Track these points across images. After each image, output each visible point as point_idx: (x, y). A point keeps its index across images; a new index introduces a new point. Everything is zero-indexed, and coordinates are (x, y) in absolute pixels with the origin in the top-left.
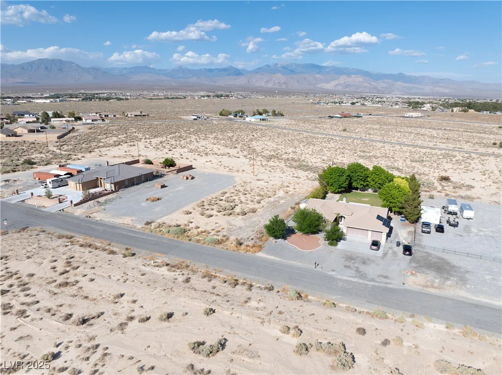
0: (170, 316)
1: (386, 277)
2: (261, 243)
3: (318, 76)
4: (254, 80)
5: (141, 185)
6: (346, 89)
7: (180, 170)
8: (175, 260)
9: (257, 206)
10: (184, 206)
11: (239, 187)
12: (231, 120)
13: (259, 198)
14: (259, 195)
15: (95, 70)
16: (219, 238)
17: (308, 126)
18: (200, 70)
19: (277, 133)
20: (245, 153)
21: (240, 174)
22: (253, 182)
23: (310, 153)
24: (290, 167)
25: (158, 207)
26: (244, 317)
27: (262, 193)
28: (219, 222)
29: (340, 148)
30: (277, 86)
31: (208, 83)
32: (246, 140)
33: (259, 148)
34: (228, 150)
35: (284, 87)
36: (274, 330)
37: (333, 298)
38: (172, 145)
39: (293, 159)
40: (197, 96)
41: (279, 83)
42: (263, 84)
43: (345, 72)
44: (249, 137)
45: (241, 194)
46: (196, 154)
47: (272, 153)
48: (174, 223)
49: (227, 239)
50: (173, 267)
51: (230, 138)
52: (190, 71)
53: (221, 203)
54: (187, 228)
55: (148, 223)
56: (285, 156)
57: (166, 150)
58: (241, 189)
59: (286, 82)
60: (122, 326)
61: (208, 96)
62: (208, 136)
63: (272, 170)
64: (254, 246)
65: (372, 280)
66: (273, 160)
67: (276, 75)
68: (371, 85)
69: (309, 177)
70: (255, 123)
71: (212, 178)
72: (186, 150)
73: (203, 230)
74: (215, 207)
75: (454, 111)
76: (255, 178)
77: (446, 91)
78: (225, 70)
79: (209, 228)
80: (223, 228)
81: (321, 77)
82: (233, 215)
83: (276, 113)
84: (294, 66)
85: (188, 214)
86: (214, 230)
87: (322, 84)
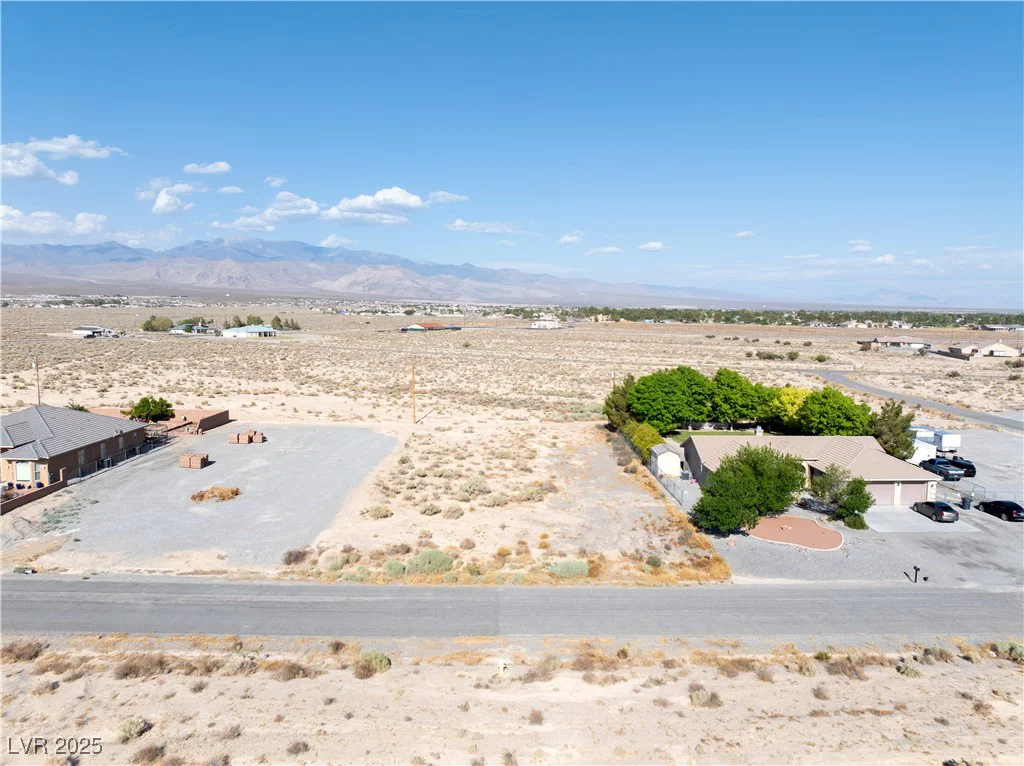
2: (705, 553)
3: (312, 265)
4: (172, 272)
5: (124, 467)
6: (372, 292)
9: (535, 477)
22: (436, 434)
30: (227, 285)
31: (55, 277)
35: (242, 286)
40: (37, 302)
41: (230, 278)
42: (194, 281)
43: (365, 259)
55: (296, 557)
59: (246, 278)
64: (699, 563)
67: (221, 262)
68: (418, 284)
75: (600, 321)
76: (424, 427)
80: (545, 536)
81: (319, 268)
82: (515, 504)
83: (282, 324)
84: (260, 246)
85: (386, 516)
86: (524, 543)
87: (323, 282)
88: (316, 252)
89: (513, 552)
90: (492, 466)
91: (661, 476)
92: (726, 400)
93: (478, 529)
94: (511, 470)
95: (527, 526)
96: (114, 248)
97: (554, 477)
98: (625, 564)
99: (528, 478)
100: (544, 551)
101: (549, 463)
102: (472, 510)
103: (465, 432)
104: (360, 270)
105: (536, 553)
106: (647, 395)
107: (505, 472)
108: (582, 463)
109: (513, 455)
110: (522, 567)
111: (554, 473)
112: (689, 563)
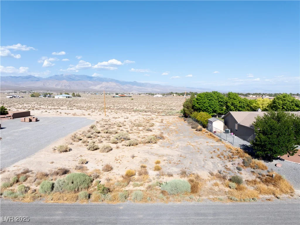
3: (89, 82)
4: (48, 84)
6: (107, 90)
30: (64, 88)
31: (13, 86)
35: (68, 88)
41: (65, 86)
42: (54, 86)
43: (105, 80)
48: (51, 169)
54: (88, 172)
59: (70, 85)
67: (63, 81)
68: (121, 87)
76: (109, 117)
80: (158, 162)
81: (91, 83)
82: (142, 145)
83: (75, 95)
84: (74, 77)
85: (66, 151)
86: (144, 167)
87: (93, 87)
88: (91, 78)
89: (137, 173)
90: (133, 129)
91: (215, 132)
92: (232, 104)
93: (118, 158)
94: (142, 130)
95: (147, 156)
96: (31, 77)
97: (162, 133)
98: (214, 181)
99: (150, 134)
100: (157, 172)
101: (160, 128)
102: (118, 148)
103: (125, 118)
104: (103, 83)
105: (152, 174)
106: (201, 101)
107: (138, 131)
108: (175, 128)
109: (143, 125)
110: (142, 185)
111: (162, 131)
112: (258, 180)
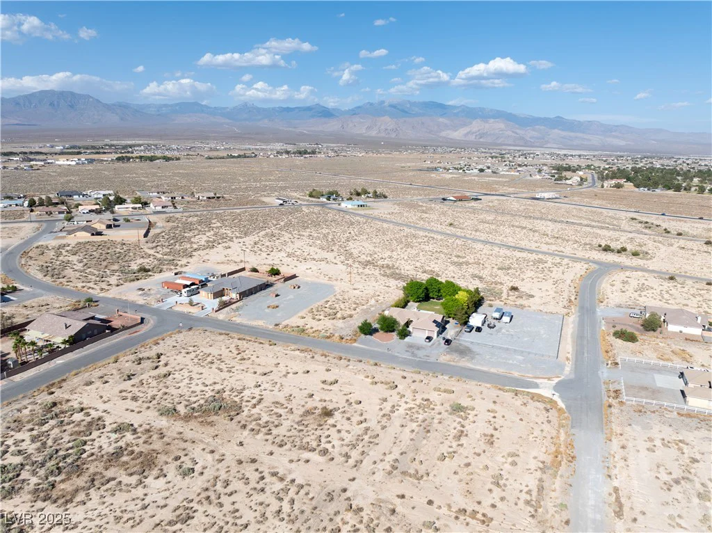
0: (308, 372)
1: (428, 356)
2: (355, 338)
3: (441, 120)
4: (350, 125)
5: (258, 294)
6: (481, 140)
7: (287, 279)
8: (303, 347)
9: (353, 312)
10: (298, 312)
11: (338, 297)
12: (323, 205)
13: (354, 306)
14: (355, 303)
15: (122, 108)
16: (328, 335)
17: (412, 216)
18: (274, 109)
19: (377, 229)
20: (343, 258)
21: (339, 283)
22: (351, 291)
23: (406, 258)
24: (384, 276)
25: (279, 314)
26: (346, 372)
27: (358, 302)
28: (325, 324)
29: (436, 251)
30: (383, 135)
32: (343, 240)
33: (356, 251)
34: (325, 254)
35: (393, 135)
36: (361, 377)
37: (394, 366)
38: (268, 246)
39: (388, 266)
40: (271, 150)
41: (386, 129)
42: (364, 131)
43: (480, 113)
44: (346, 235)
45: (340, 302)
46: (295, 259)
47: (369, 258)
48: (294, 325)
49: (333, 335)
50: (303, 350)
51: (325, 236)
52: (259, 110)
53: (326, 310)
54: (306, 328)
55: (276, 325)
56: (380, 263)
57: (264, 255)
58: (341, 298)
59: (396, 129)
60: (285, 376)
61: (288, 152)
62: (301, 233)
63: (367, 279)
64: (351, 340)
65: (420, 358)
66: (368, 267)
67: (382, 118)
68: (517, 134)
69: (399, 286)
70: (351, 211)
71: (315, 287)
72: (284, 254)
73: (316, 329)
74: (322, 313)
75: (605, 187)
76: (352, 287)
77: (622, 143)
78: (309, 109)
79: (320, 328)
81: (446, 121)
83: (377, 194)
84: (409, 106)
87: (448, 132)
104: (474, 123)
